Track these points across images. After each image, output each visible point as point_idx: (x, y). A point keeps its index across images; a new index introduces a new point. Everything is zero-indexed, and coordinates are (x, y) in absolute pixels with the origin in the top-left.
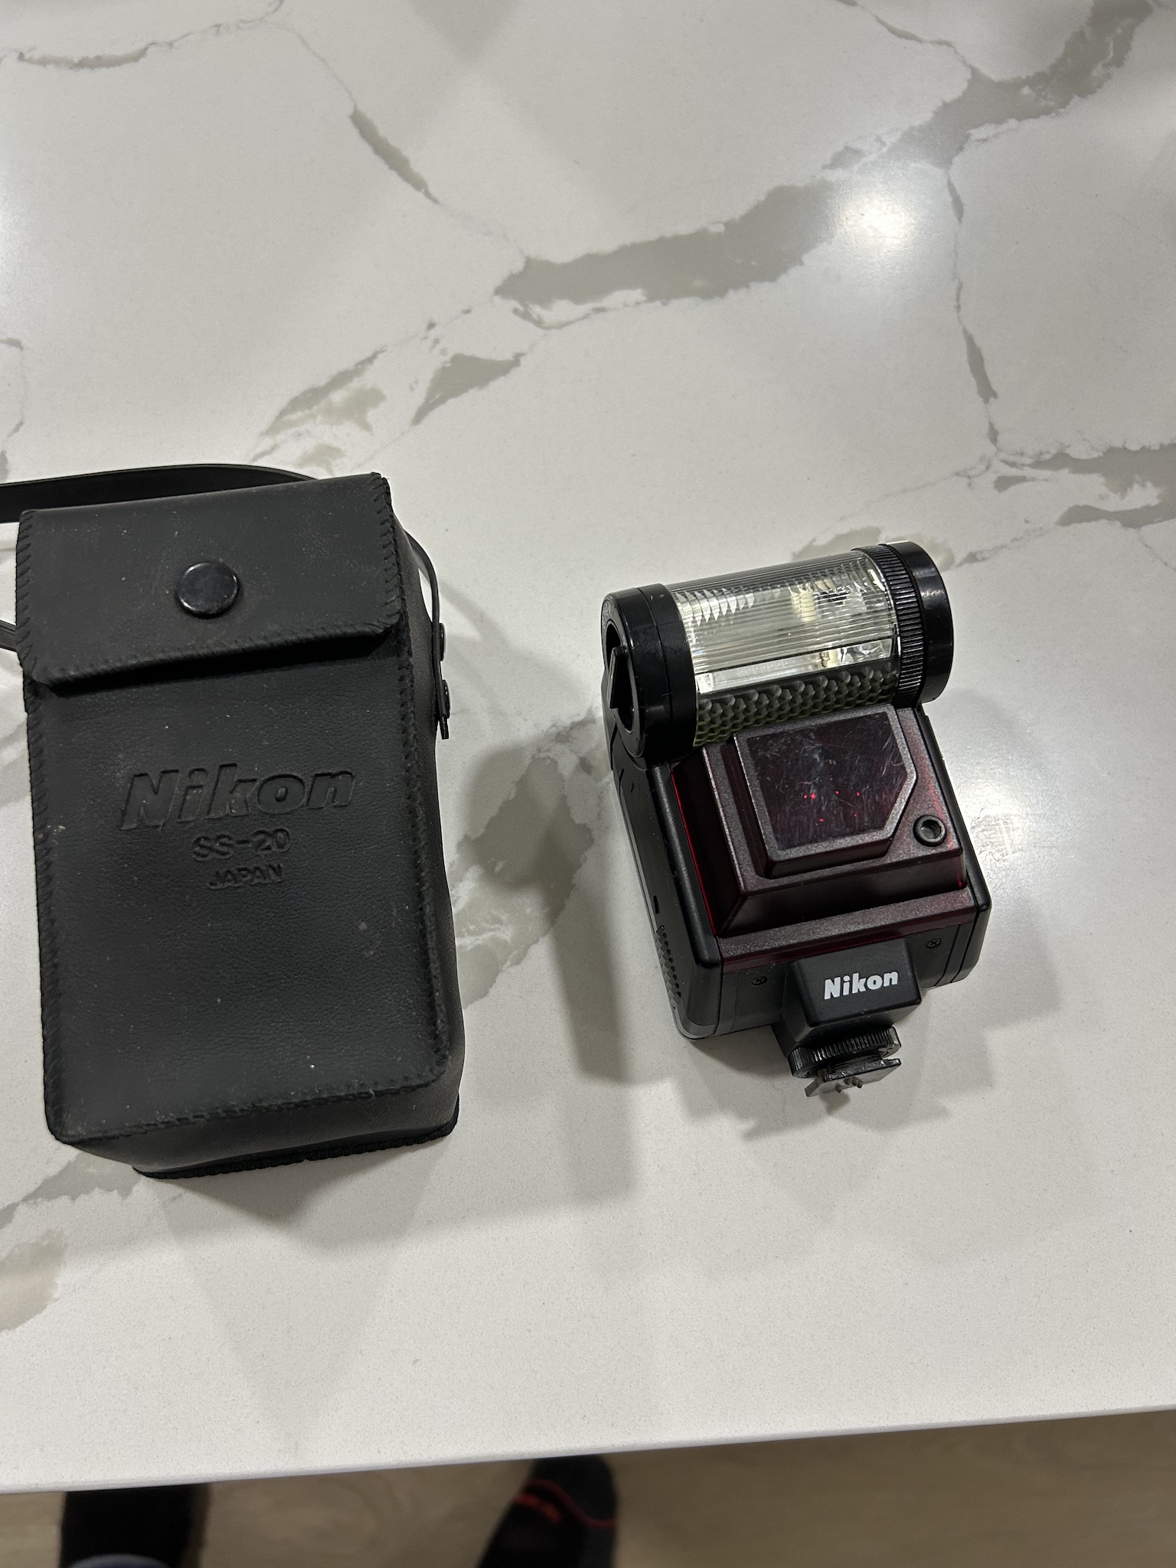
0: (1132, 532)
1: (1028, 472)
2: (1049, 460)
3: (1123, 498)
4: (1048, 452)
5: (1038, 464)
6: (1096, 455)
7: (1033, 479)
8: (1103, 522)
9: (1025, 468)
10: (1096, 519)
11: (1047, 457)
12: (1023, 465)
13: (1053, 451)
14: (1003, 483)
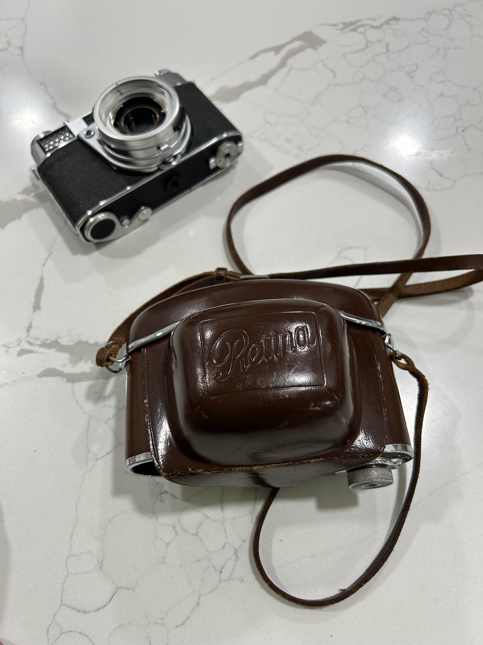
0: (69, 385)
1: (36, 349)
2: (49, 344)
3: (74, 366)
4: (50, 339)
5: (44, 345)
6: (72, 343)
7: (37, 352)
8: (59, 378)
9: (36, 346)
10: (56, 376)
11: (48, 342)
12: (36, 344)
13: (53, 339)
14: (22, 352)
